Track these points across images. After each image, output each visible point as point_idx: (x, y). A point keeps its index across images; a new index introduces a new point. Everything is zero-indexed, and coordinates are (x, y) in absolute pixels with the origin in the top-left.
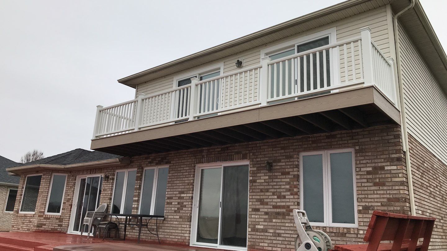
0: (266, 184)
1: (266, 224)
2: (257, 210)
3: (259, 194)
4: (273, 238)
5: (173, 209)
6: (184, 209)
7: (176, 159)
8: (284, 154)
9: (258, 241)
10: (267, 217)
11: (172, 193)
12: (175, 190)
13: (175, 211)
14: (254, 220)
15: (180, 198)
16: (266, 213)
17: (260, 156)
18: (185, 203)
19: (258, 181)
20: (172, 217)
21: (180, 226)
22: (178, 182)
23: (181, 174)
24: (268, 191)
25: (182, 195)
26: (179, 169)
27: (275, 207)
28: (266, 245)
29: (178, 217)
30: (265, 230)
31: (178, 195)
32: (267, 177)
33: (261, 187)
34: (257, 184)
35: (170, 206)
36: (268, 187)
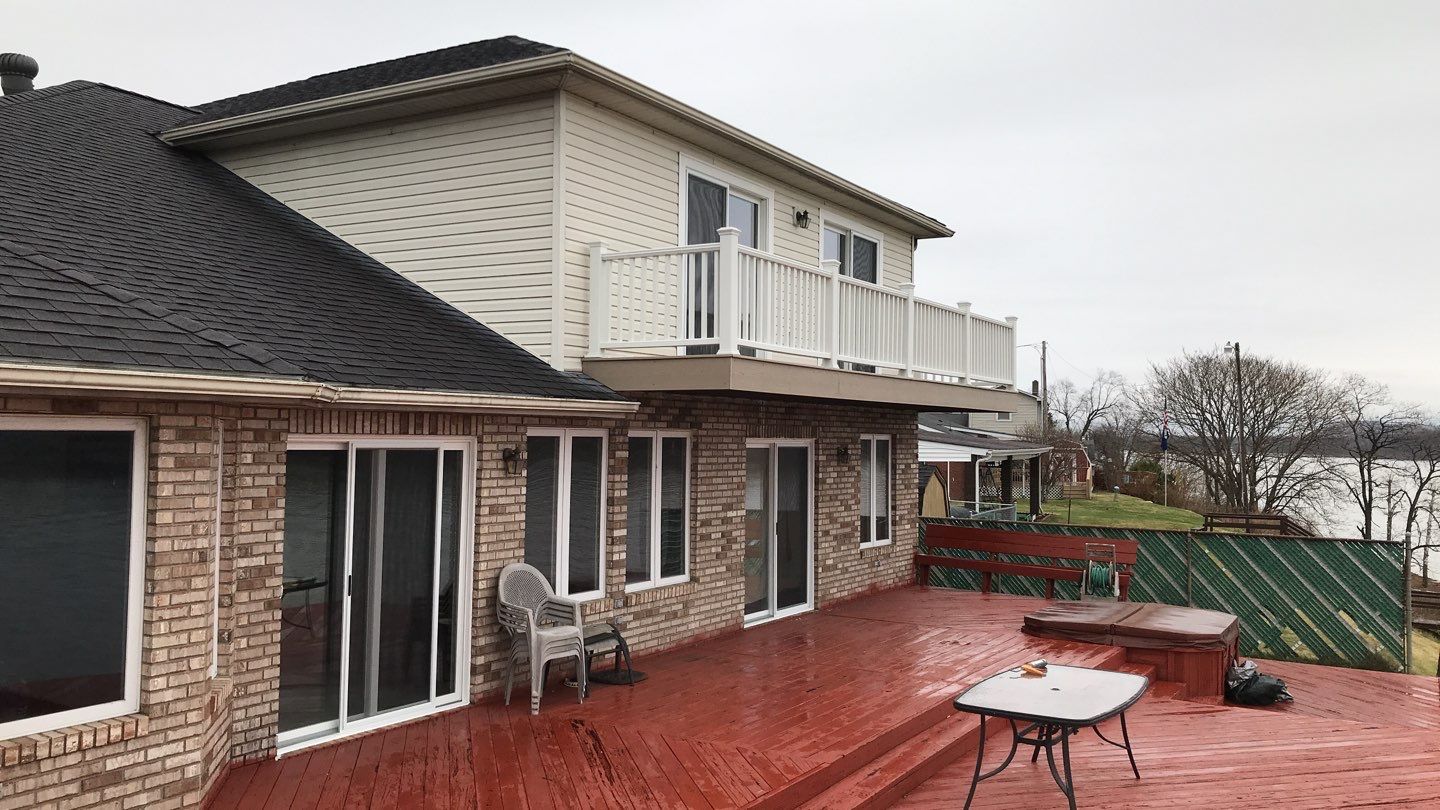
0: (835, 486)
1: (835, 555)
2: (826, 533)
3: (828, 504)
4: (842, 577)
5: (713, 550)
6: (735, 547)
7: (714, 419)
8: (850, 435)
9: (828, 586)
10: (835, 543)
11: (709, 509)
12: (714, 501)
13: (718, 555)
14: (823, 551)
15: (726, 521)
16: (836, 537)
17: (830, 435)
18: (735, 534)
19: (828, 481)
20: (713, 571)
21: (729, 589)
22: (720, 480)
23: (724, 460)
24: (837, 500)
25: (730, 514)
26: (720, 446)
27: (844, 525)
28: (835, 590)
29: (724, 569)
30: (835, 567)
31: (722, 515)
32: (835, 475)
33: (831, 492)
34: (827, 487)
35: (708, 543)
36: (836, 492)
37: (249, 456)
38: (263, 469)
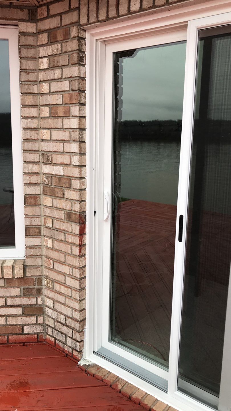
37: (45, 60)
38: (57, 73)
